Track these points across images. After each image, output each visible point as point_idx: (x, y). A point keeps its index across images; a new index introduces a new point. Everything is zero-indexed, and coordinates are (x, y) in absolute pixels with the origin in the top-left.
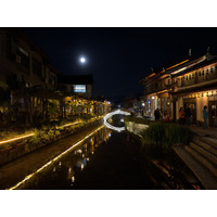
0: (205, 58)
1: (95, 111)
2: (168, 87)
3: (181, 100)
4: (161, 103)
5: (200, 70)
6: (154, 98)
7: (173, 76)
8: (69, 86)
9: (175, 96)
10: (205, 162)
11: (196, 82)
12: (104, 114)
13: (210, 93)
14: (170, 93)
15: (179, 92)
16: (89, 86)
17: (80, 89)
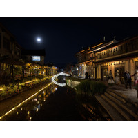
0: (112, 42)
1: (46, 73)
2: (92, 59)
3: (100, 67)
4: (88, 69)
5: (110, 49)
6: (84, 65)
7: (95, 52)
8: (29, 57)
9: (96, 64)
11: (108, 56)
12: (52, 75)
13: (116, 63)
14: (93, 62)
15: (98, 62)
16: (43, 57)
17: (36, 58)
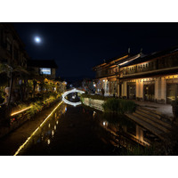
0: (139, 56)
1: (57, 90)
3: (125, 83)
4: (109, 85)
5: (139, 65)
6: (105, 81)
8: (37, 69)
9: (121, 80)
10: (148, 120)
11: (136, 72)
12: (62, 92)
13: (145, 80)
15: (124, 78)
17: (46, 71)
